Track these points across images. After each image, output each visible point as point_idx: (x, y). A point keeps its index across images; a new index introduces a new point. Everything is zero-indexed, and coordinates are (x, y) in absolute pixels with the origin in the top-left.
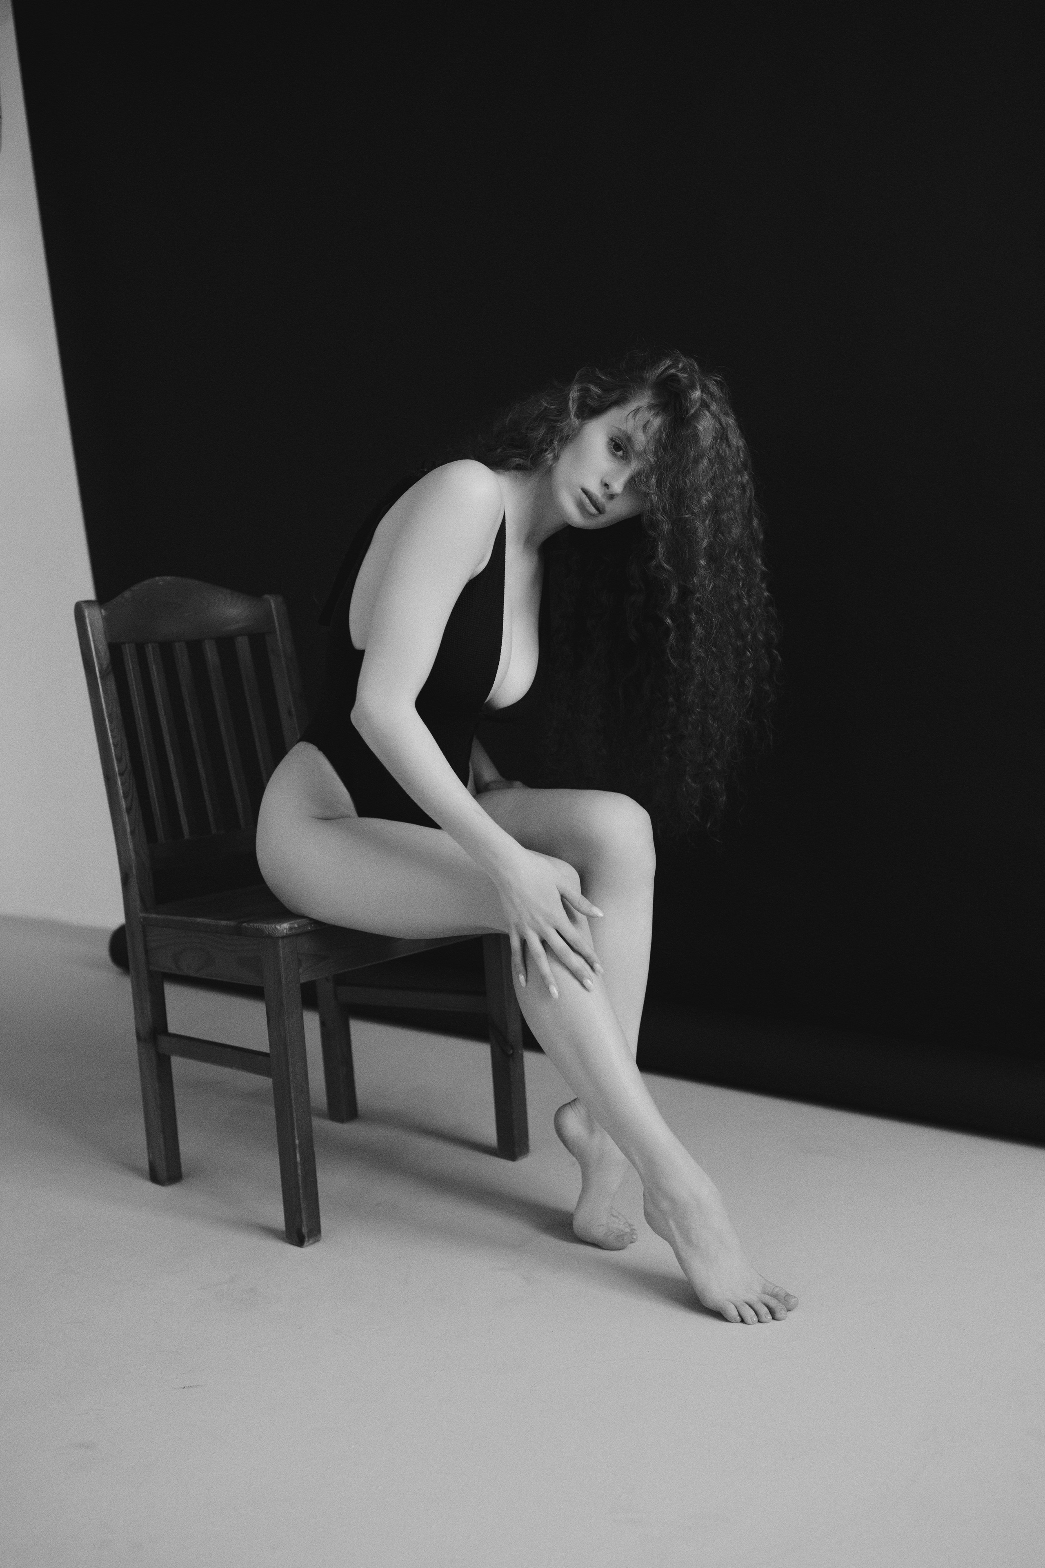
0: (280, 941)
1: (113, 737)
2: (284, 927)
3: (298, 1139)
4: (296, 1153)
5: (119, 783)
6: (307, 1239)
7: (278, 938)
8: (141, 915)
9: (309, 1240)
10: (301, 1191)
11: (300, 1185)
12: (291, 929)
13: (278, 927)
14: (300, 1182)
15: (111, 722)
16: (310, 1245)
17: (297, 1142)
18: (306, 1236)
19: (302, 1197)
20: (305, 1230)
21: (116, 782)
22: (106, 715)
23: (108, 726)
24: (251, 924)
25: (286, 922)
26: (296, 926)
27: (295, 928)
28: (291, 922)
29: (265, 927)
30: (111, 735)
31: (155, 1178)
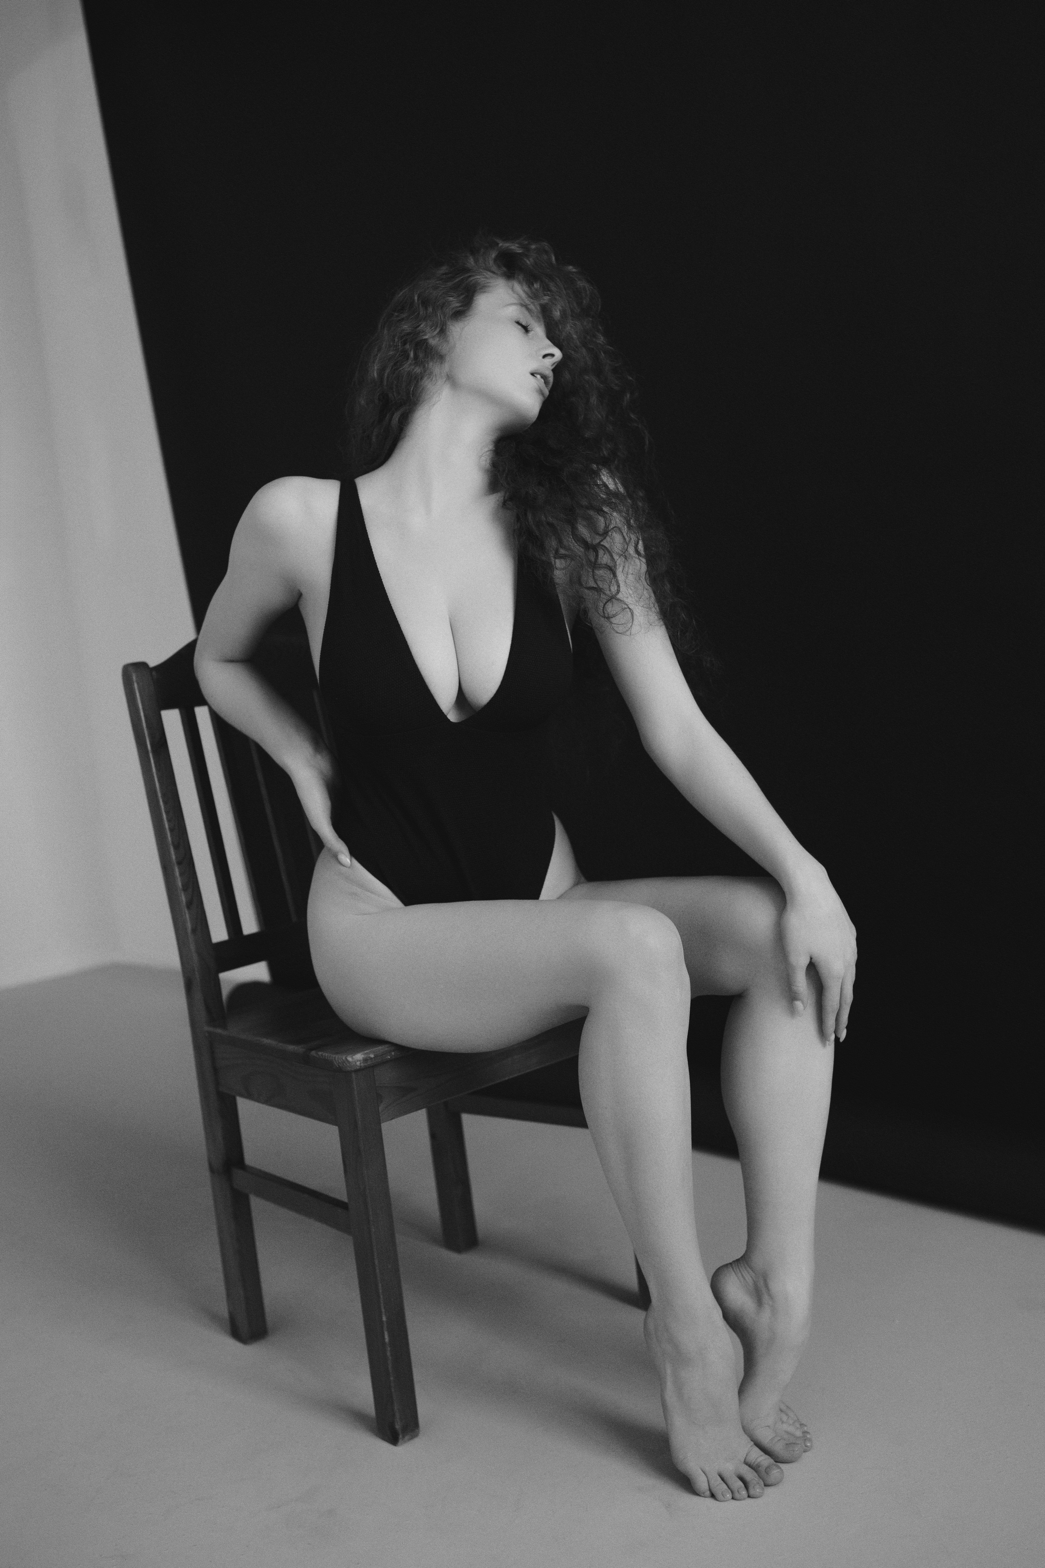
0: (353, 1075)
1: (169, 821)
2: (357, 1058)
3: (386, 1315)
4: (383, 1333)
5: (177, 873)
6: (401, 1436)
7: (350, 1072)
8: (206, 1028)
9: (404, 1437)
10: (392, 1378)
11: (391, 1371)
12: (365, 1060)
13: (350, 1059)
14: (390, 1367)
15: (165, 803)
16: (405, 1442)
17: (384, 1319)
18: (400, 1432)
19: (392, 1384)
20: (398, 1426)
21: (173, 870)
22: (159, 795)
23: (163, 807)
24: (320, 1053)
25: (358, 1052)
26: (372, 1056)
27: (371, 1058)
28: (366, 1052)
29: (335, 1058)
30: (167, 818)
31: (236, 1333)
